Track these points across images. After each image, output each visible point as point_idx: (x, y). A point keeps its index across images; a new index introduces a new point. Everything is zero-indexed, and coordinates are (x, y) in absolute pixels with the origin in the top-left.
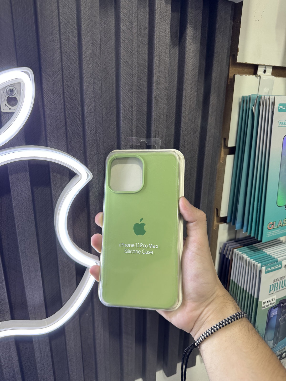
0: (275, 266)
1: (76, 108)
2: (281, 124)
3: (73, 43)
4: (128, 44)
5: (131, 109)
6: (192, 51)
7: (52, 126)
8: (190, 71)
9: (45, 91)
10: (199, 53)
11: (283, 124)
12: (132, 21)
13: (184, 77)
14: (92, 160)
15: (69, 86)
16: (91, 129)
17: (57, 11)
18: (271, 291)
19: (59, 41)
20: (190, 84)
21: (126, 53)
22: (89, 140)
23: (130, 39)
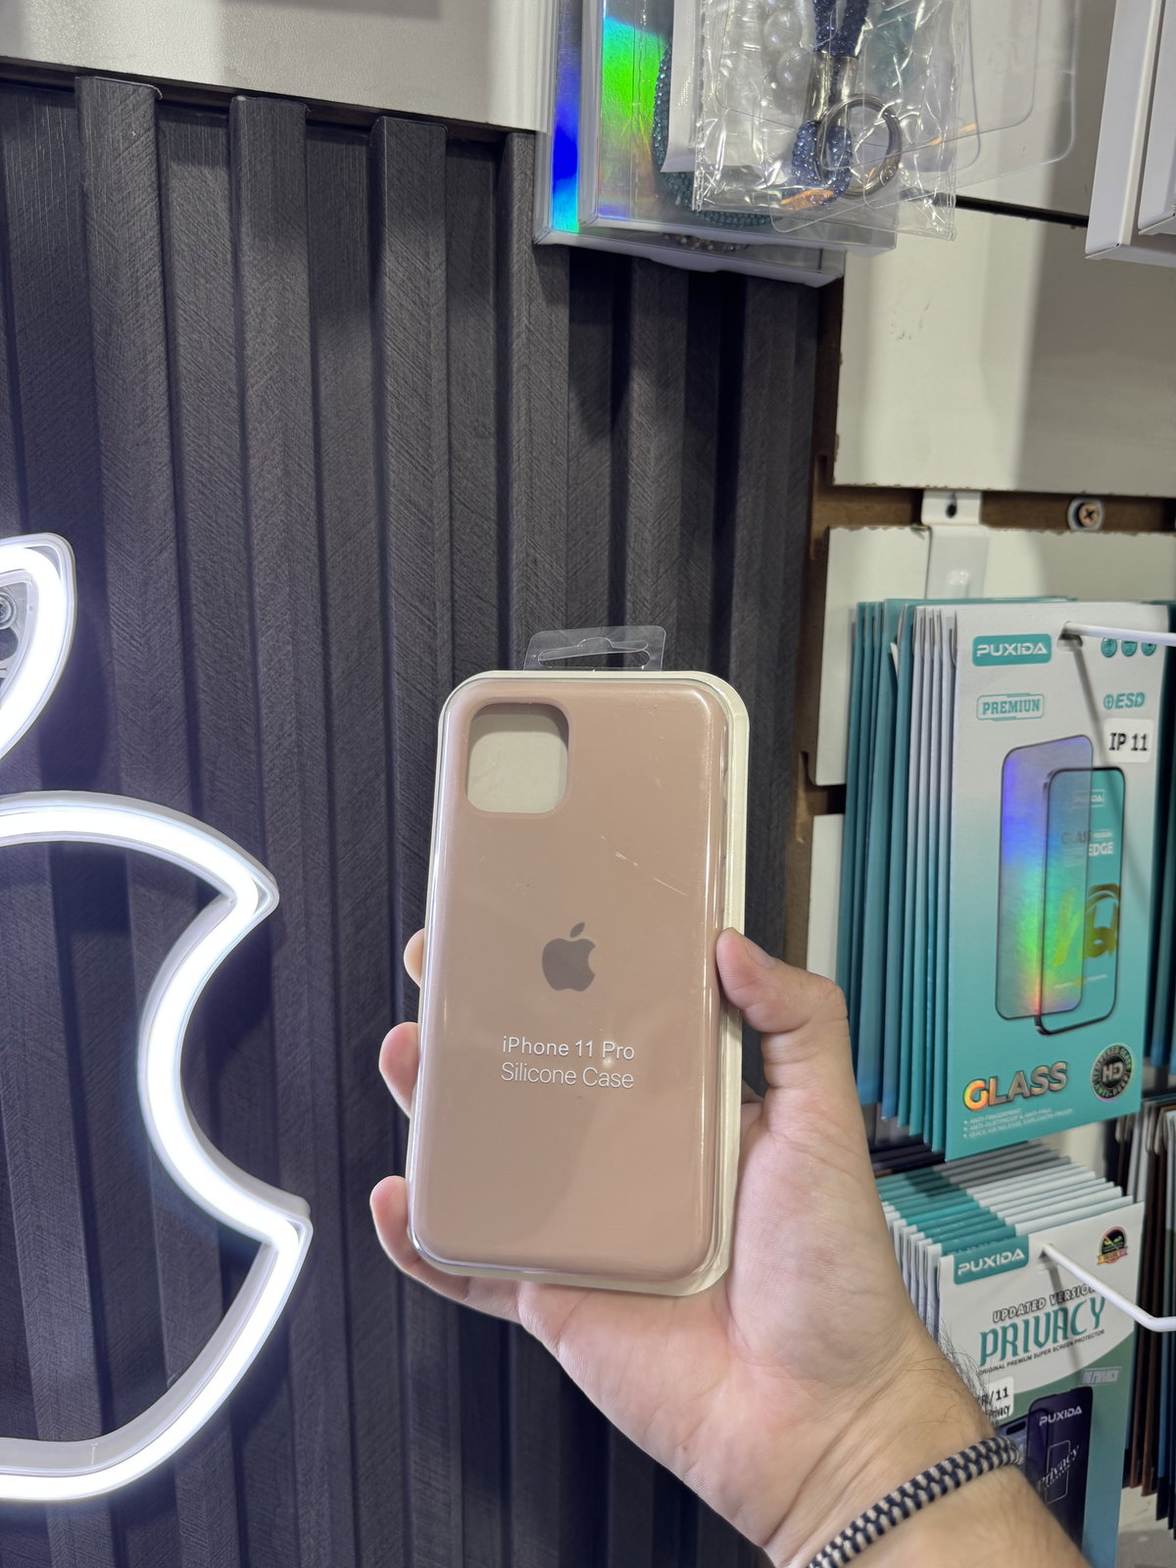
0: (998, 1256)
1: (236, 659)
2: (988, 709)
3: (225, 442)
4: (414, 443)
5: (432, 660)
6: (652, 455)
7: (139, 723)
8: (649, 525)
9: (114, 605)
10: (680, 459)
11: (996, 708)
12: (426, 365)
13: (627, 546)
14: (281, 838)
15: (207, 584)
16: (282, 730)
17: (161, 348)
18: (988, 1359)
19: (168, 440)
20: (649, 569)
21: (407, 473)
22: (271, 770)
23: (420, 427)
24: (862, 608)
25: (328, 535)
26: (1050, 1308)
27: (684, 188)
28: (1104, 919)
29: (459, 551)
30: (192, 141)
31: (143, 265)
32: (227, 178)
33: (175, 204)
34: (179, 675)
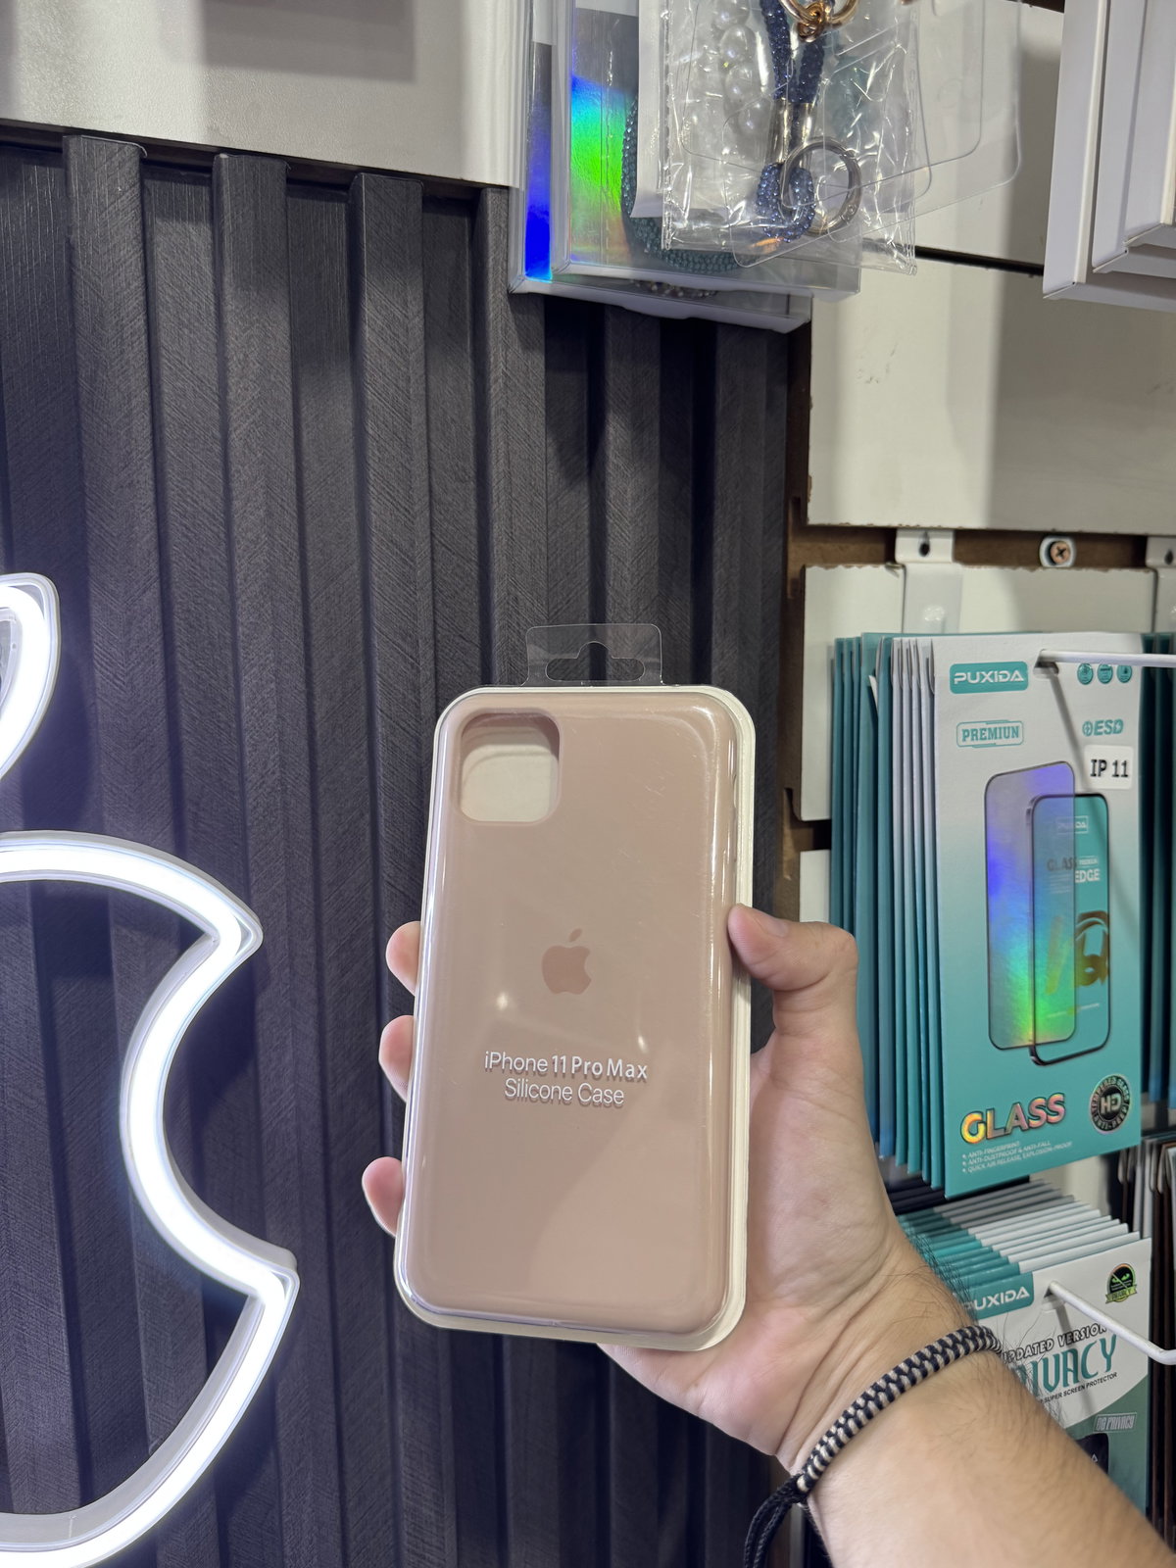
0: (1002, 1294)
1: (219, 700)
2: (968, 736)
3: (209, 487)
4: (395, 485)
5: (414, 699)
6: (629, 496)
7: (122, 762)
8: (627, 564)
9: (97, 645)
10: (656, 501)
11: (976, 735)
12: (406, 410)
13: (607, 584)
14: (265, 878)
15: (191, 626)
16: (265, 768)
17: (145, 393)
19: (151, 483)
20: (629, 606)
21: (388, 514)
22: (255, 808)
23: (400, 469)
24: (840, 644)
25: (312, 577)
26: (1059, 1349)
27: (652, 236)
28: (1094, 947)
29: (441, 592)
30: (176, 198)
31: (128, 313)
32: (210, 233)
33: (160, 257)
34: (163, 713)
